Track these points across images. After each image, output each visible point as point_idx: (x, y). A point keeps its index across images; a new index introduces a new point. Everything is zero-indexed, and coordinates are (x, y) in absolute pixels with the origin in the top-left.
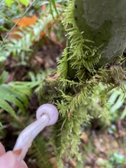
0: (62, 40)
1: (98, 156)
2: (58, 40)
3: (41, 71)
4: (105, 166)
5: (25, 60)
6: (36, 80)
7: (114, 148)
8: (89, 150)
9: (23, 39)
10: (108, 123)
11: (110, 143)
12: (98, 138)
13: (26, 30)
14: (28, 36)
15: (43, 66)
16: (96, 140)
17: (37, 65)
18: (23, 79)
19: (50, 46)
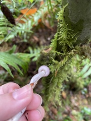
0: (53, 26)
1: (73, 108)
2: (50, 25)
3: (37, 47)
4: (77, 116)
5: (27, 38)
6: (34, 53)
7: (84, 104)
8: (67, 104)
9: (26, 24)
10: (82, 86)
11: (82, 100)
12: (74, 96)
13: (28, 17)
14: (30, 22)
15: (38, 44)
16: (72, 98)
17: (34, 42)
18: (25, 51)
19: (44, 30)
